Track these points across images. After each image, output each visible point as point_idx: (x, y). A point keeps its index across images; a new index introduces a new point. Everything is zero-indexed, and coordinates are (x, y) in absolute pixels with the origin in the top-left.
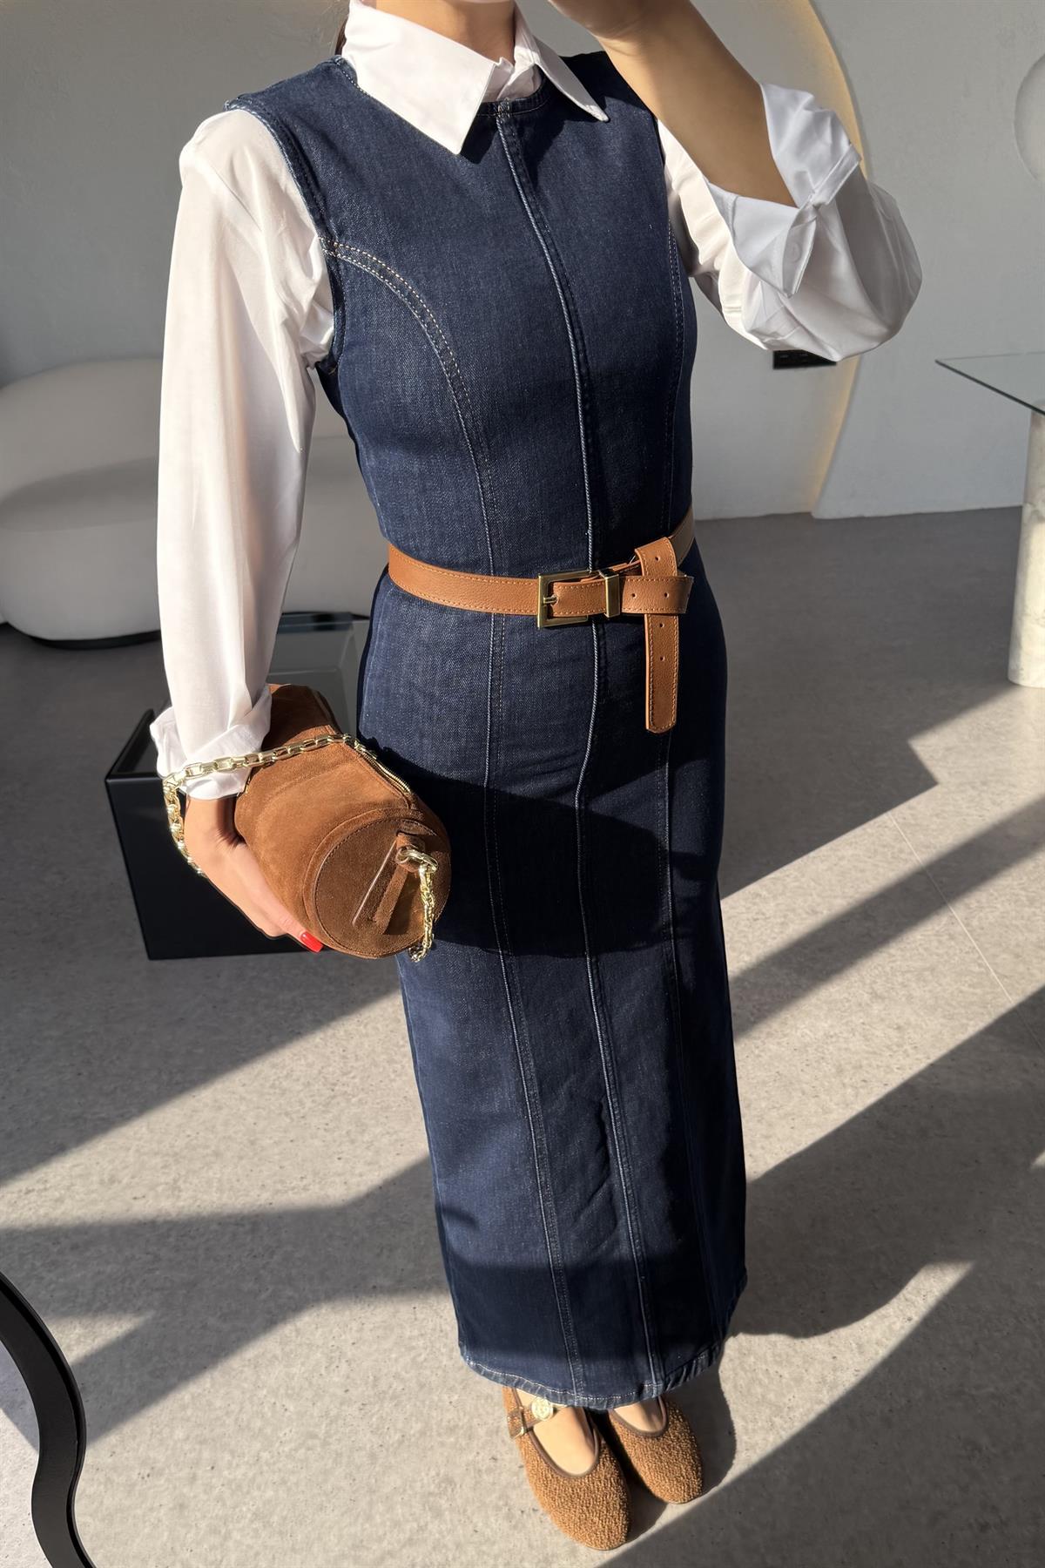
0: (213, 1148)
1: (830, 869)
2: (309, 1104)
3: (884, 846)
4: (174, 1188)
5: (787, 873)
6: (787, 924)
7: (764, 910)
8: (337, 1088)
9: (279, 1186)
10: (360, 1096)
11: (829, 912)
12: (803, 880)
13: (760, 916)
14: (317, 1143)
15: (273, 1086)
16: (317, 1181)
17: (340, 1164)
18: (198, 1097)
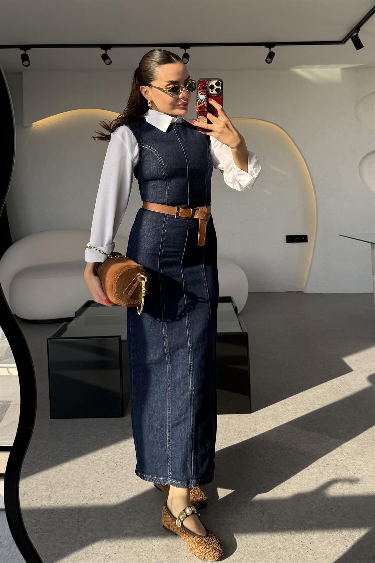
0: (66, 483)
1: (313, 396)
2: (106, 469)
3: (334, 389)
4: (49, 497)
5: (297, 396)
6: (297, 413)
7: (288, 408)
8: (118, 463)
9: (91, 497)
10: (127, 466)
11: (313, 409)
12: (303, 399)
13: (287, 410)
14: (108, 482)
15: (93, 462)
16: (107, 496)
17: (117, 490)
18: (63, 466)
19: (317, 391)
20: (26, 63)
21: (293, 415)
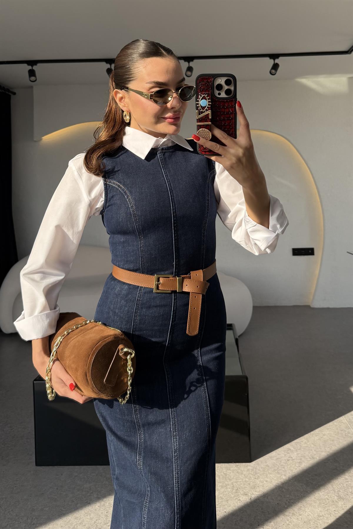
1: (319, 439)
3: (342, 430)
5: (302, 440)
6: (302, 463)
7: (292, 456)
11: (319, 458)
12: (308, 443)
13: (290, 459)
19: (323, 433)
20: (33, 78)
21: (297, 465)
